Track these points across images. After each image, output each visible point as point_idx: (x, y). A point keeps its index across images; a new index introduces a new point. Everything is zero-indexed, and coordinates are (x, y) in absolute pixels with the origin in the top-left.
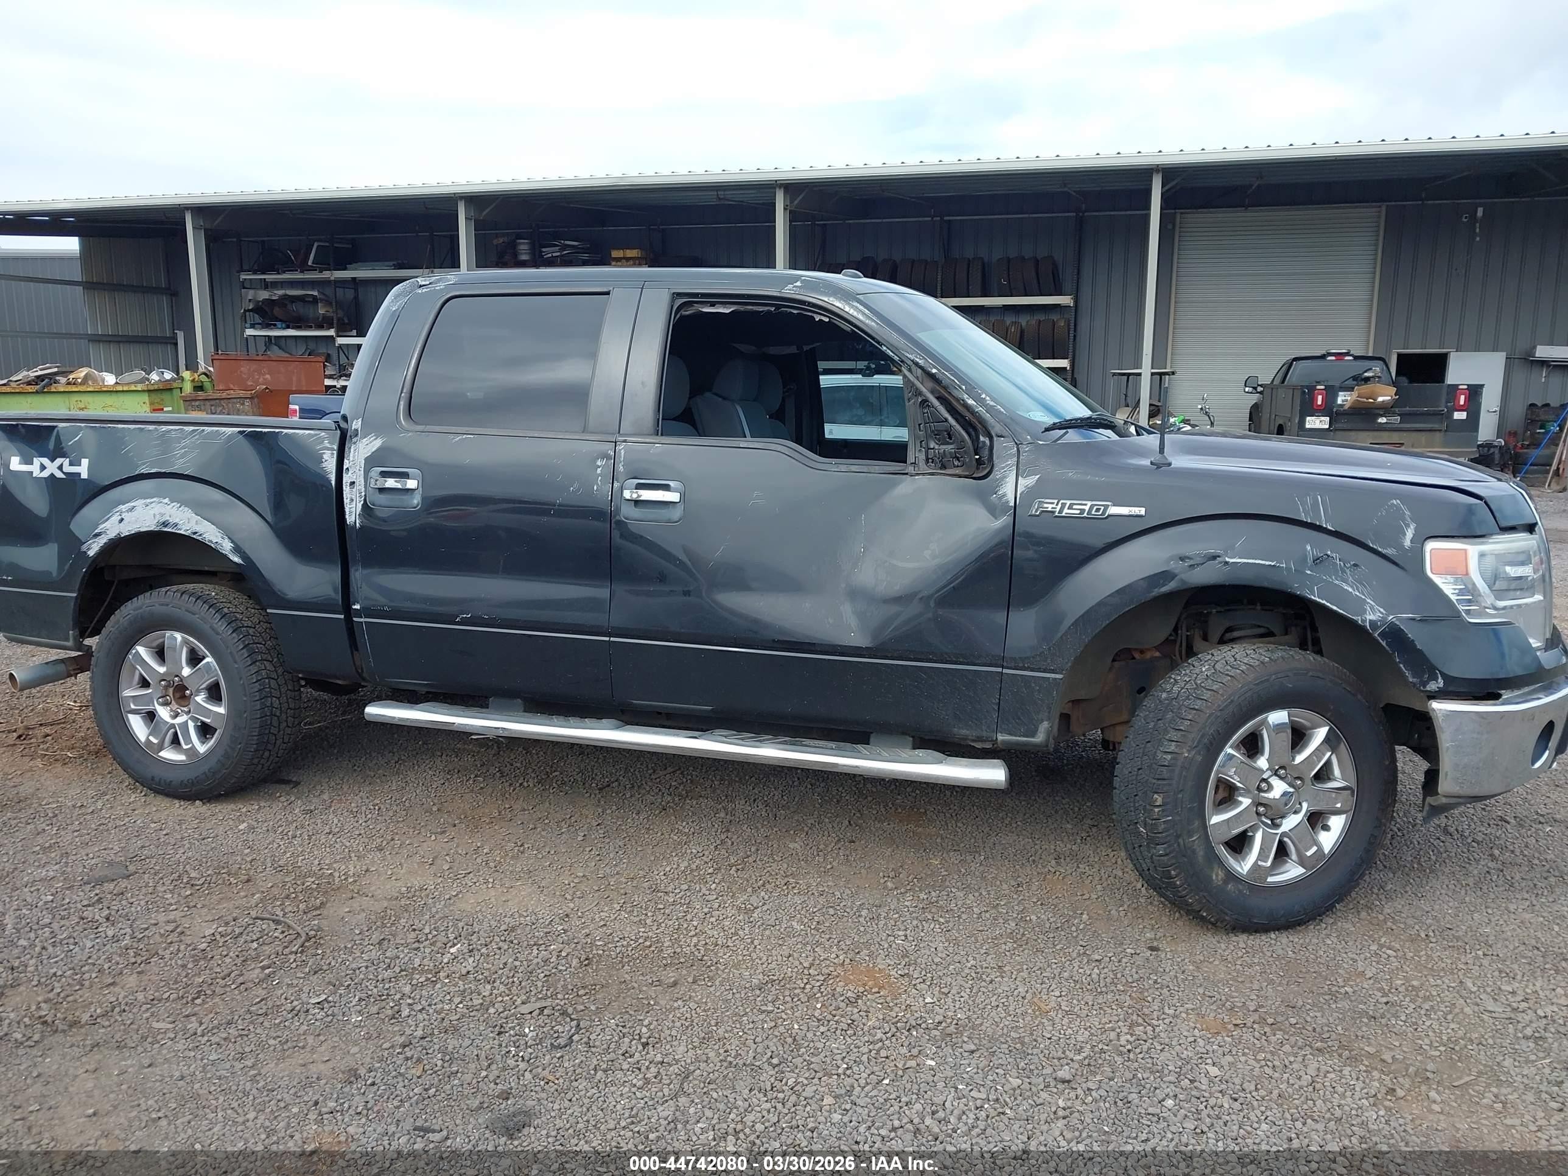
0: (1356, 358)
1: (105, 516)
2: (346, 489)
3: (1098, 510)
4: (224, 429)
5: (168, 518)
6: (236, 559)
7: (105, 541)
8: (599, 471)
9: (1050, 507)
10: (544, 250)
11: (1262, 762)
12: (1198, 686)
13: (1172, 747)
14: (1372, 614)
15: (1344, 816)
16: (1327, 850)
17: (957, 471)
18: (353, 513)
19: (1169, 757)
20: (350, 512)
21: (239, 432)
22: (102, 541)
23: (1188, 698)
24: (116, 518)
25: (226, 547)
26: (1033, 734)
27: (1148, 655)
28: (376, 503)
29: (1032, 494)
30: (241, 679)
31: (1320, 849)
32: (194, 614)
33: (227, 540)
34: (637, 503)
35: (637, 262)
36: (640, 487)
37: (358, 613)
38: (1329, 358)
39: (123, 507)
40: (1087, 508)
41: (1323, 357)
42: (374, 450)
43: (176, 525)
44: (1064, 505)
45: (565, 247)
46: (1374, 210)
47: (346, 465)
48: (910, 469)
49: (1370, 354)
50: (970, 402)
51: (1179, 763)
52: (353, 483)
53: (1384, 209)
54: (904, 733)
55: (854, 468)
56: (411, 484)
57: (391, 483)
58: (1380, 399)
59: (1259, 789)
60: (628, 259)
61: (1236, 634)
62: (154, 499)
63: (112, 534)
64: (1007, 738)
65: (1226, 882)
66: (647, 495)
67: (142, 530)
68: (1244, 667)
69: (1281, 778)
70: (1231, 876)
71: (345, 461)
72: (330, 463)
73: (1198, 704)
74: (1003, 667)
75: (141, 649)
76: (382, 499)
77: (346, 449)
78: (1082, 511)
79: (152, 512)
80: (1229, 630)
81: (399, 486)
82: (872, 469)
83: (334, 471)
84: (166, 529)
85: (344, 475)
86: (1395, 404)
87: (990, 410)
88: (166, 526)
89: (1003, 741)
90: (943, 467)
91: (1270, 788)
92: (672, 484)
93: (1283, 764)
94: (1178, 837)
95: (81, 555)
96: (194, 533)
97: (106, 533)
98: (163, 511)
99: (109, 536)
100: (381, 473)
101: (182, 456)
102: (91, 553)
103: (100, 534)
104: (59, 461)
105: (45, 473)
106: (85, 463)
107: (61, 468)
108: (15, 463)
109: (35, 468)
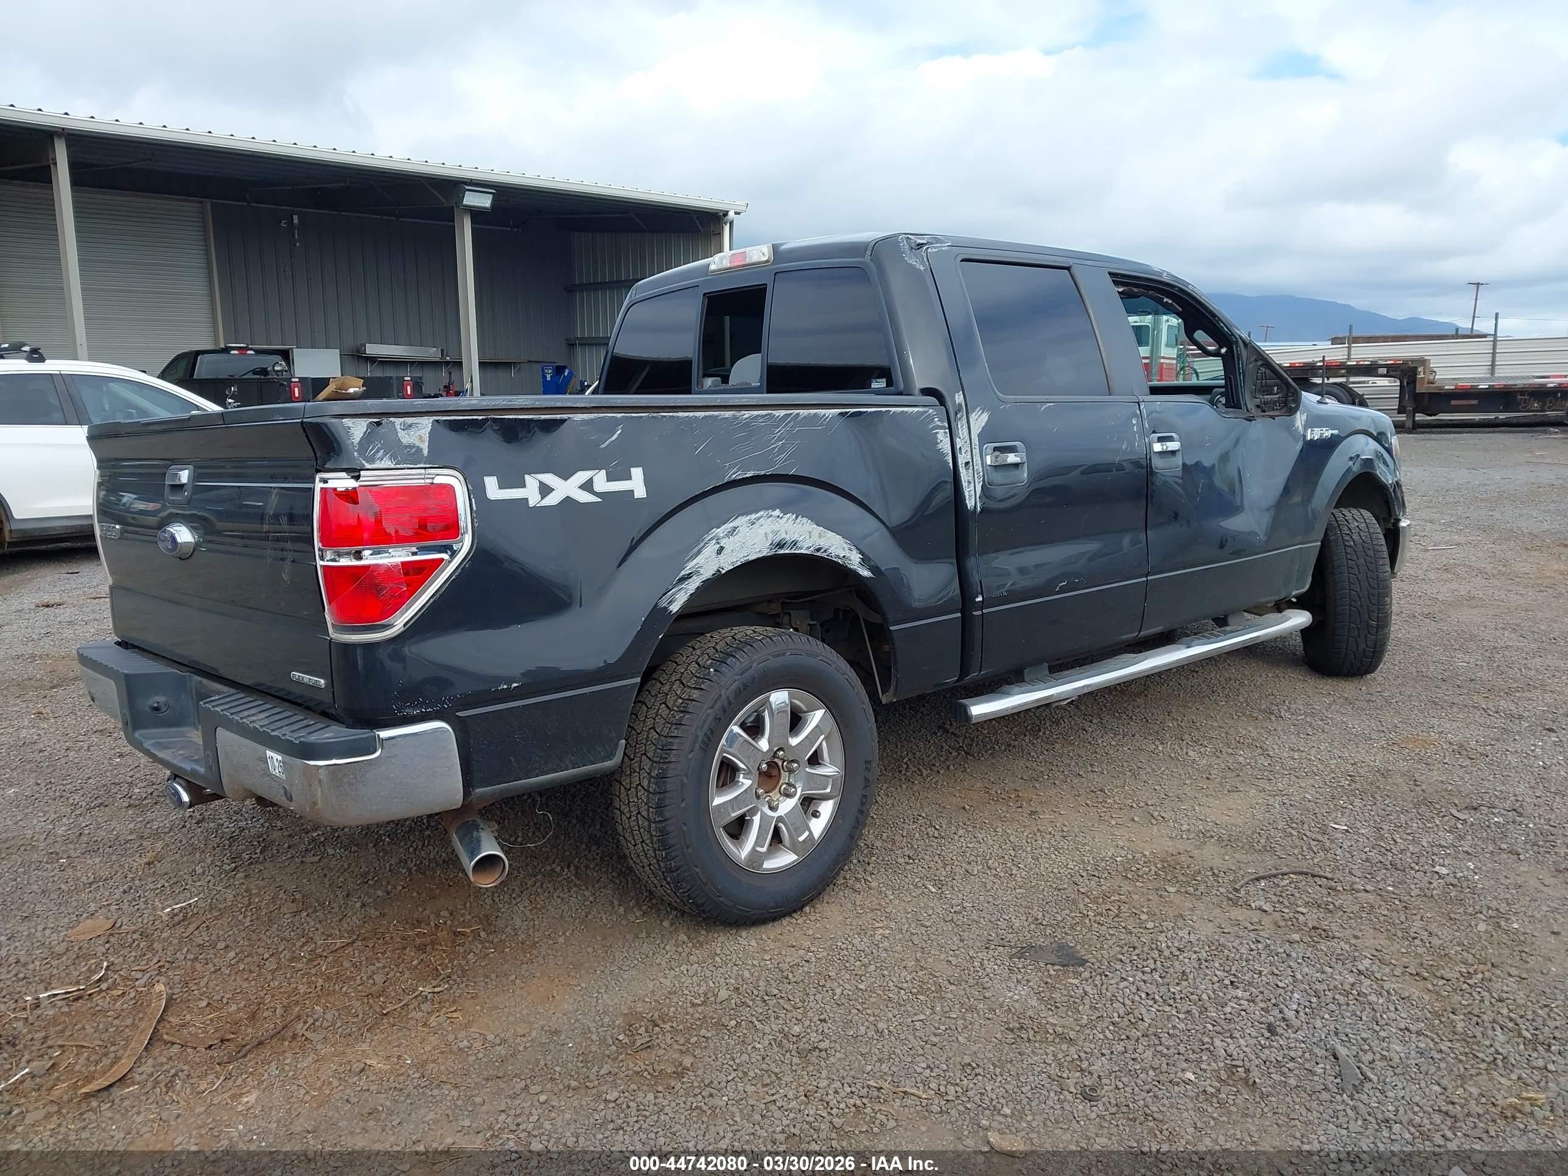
1: (693, 547)
2: (963, 471)
3: (1326, 434)
4: (822, 411)
5: (784, 536)
6: (865, 573)
7: (697, 584)
8: (1135, 428)
9: (1312, 433)
14: (1390, 481)
18: (972, 498)
20: (970, 496)
21: (841, 414)
22: (692, 586)
24: (710, 549)
25: (854, 560)
28: (994, 482)
29: (1306, 426)
33: (855, 552)
34: (1162, 455)
37: (982, 605)
39: (720, 531)
40: (1323, 432)
42: (983, 424)
43: (795, 543)
44: (1316, 431)
47: (959, 443)
52: (968, 464)
55: (1232, 415)
57: (1005, 458)
62: (761, 513)
63: (707, 573)
66: (1165, 446)
67: (750, 558)
71: (957, 439)
72: (945, 445)
75: (736, 728)
76: (1002, 477)
77: (956, 426)
78: (1322, 435)
79: (762, 531)
83: (949, 452)
84: (782, 552)
85: (958, 455)
88: (781, 547)
92: (1174, 435)
95: (658, 613)
96: (818, 550)
97: (697, 573)
98: (776, 527)
99: (704, 577)
100: (995, 449)
101: (782, 450)
102: (675, 608)
103: (689, 576)
104: (582, 477)
105: (552, 500)
106: (637, 473)
107: (588, 486)
108: (493, 489)
109: (530, 492)
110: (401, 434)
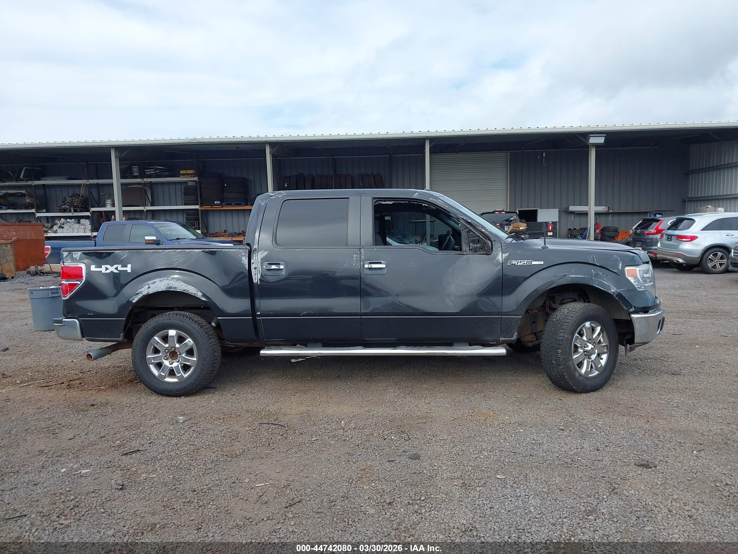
0: (506, 212)
1: (141, 286)
2: (253, 271)
3: (529, 263)
4: (195, 250)
5: (172, 285)
6: (204, 299)
8: (355, 258)
9: (514, 263)
10: (146, 170)
11: (585, 338)
12: (566, 316)
13: (562, 334)
14: (613, 290)
15: (607, 354)
16: (603, 365)
17: (482, 253)
18: (256, 278)
19: (562, 337)
20: (255, 279)
21: (202, 251)
22: (140, 296)
23: (563, 319)
24: (146, 287)
25: (199, 295)
26: (512, 337)
27: (534, 311)
28: (267, 275)
29: (507, 259)
30: (205, 345)
31: (602, 365)
32: (184, 322)
33: (199, 292)
34: (369, 269)
35: (193, 176)
36: (370, 263)
37: (259, 316)
38: (496, 213)
39: (150, 282)
40: (526, 262)
41: (494, 212)
42: (264, 255)
43: (175, 288)
44: (518, 262)
45: (156, 169)
46: (505, 154)
47: (252, 261)
48: (465, 253)
49: (508, 211)
50: (483, 230)
51: (565, 339)
52: (255, 268)
53: (509, 153)
54: (466, 341)
55: (445, 253)
56: (282, 267)
57: (273, 267)
58: (521, 228)
59: (585, 347)
60: (188, 174)
61: (565, 301)
62: (165, 278)
63: (145, 293)
64: (504, 339)
65: (579, 376)
66: (374, 266)
67: (159, 291)
68: (578, 309)
69: (590, 343)
70: (580, 375)
71: (252, 260)
72: (245, 261)
73: (568, 321)
74: (501, 315)
75: (156, 338)
76: (269, 273)
77: (252, 256)
78: (524, 263)
79: (164, 283)
80: (562, 300)
81: (277, 268)
82: (451, 253)
83: (247, 264)
85: (252, 265)
86: (527, 230)
87: (490, 232)
88: (170, 289)
89: (502, 340)
90: (476, 252)
91: (588, 346)
92: (382, 262)
93: (589, 338)
94: (566, 362)
95: (129, 302)
96: (184, 291)
97: (141, 293)
98: (169, 283)
99: (143, 294)
100: (268, 264)
101: (176, 261)
102: (134, 301)
103: (138, 294)
104: (115, 266)
105: (108, 271)
106: (129, 266)
107: (117, 269)
108: (93, 268)
109: (103, 269)
110: (74, 255)
